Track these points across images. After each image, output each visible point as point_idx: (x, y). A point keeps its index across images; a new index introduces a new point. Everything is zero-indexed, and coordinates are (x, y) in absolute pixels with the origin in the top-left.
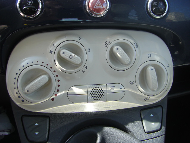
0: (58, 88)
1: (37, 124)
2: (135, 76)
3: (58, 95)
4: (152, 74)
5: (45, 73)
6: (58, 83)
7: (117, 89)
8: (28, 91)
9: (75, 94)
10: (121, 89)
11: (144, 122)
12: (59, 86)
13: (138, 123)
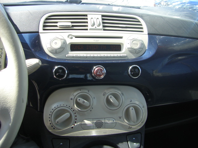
0: (75, 121)
1: (61, 144)
2: (122, 113)
3: (75, 125)
4: (132, 112)
5: (68, 112)
6: (76, 118)
7: (111, 122)
8: (58, 122)
9: (85, 124)
10: (113, 121)
11: (129, 143)
12: (76, 119)
13: (125, 143)
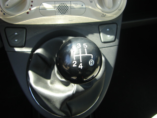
0: (31, 4)
1: (16, 34)
3: (32, 9)
7: (79, 6)
8: (7, 5)
9: (45, 9)
10: (82, 5)
11: (101, 34)
12: (32, 2)
13: (96, 35)
